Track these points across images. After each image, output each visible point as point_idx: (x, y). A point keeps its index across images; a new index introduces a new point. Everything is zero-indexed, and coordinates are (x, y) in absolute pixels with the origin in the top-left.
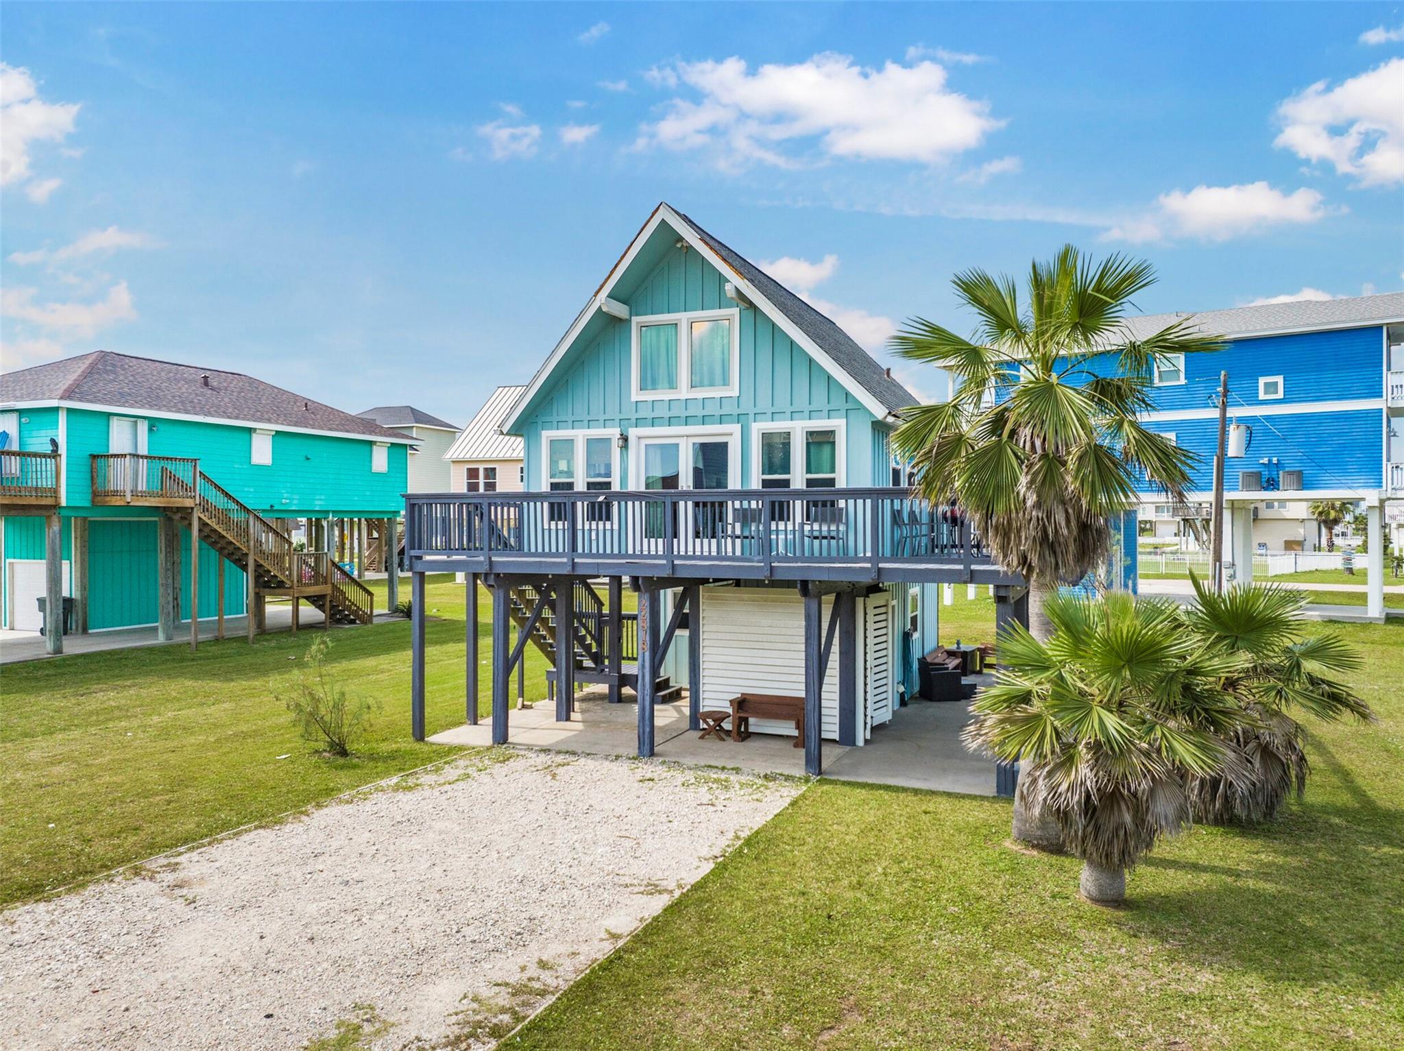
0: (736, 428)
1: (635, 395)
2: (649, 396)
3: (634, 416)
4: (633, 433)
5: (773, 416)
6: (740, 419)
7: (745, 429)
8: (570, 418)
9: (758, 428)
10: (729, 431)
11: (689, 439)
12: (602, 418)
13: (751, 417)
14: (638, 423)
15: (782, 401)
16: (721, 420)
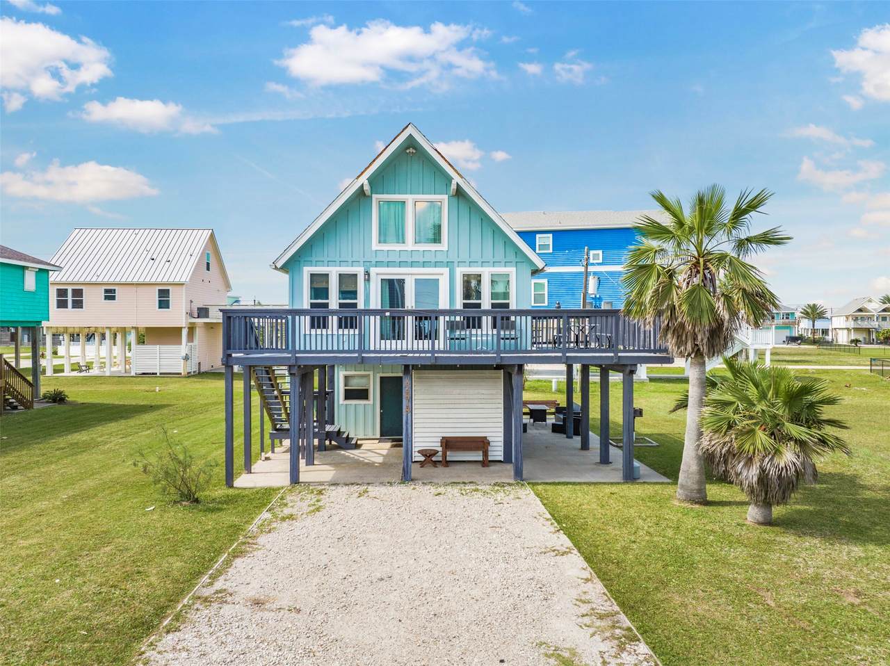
0: (446, 271)
1: (375, 246)
2: (385, 247)
3: (374, 260)
4: (373, 271)
5: (471, 263)
6: (448, 264)
7: (452, 272)
8: (326, 259)
9: (460, 272)
10: (441, 273)
11: (413, 276)
12: (350, 260)
13: (456, 264)
14: (378, 264)
15: (476, 256)
16: (436, 264)
